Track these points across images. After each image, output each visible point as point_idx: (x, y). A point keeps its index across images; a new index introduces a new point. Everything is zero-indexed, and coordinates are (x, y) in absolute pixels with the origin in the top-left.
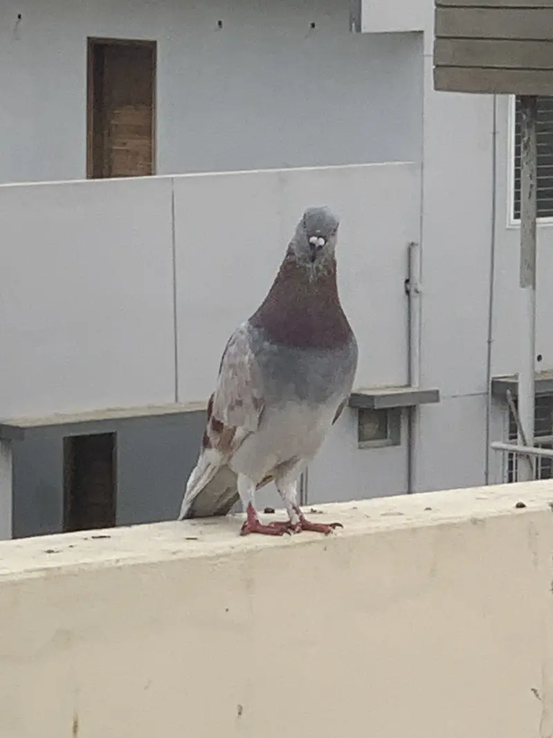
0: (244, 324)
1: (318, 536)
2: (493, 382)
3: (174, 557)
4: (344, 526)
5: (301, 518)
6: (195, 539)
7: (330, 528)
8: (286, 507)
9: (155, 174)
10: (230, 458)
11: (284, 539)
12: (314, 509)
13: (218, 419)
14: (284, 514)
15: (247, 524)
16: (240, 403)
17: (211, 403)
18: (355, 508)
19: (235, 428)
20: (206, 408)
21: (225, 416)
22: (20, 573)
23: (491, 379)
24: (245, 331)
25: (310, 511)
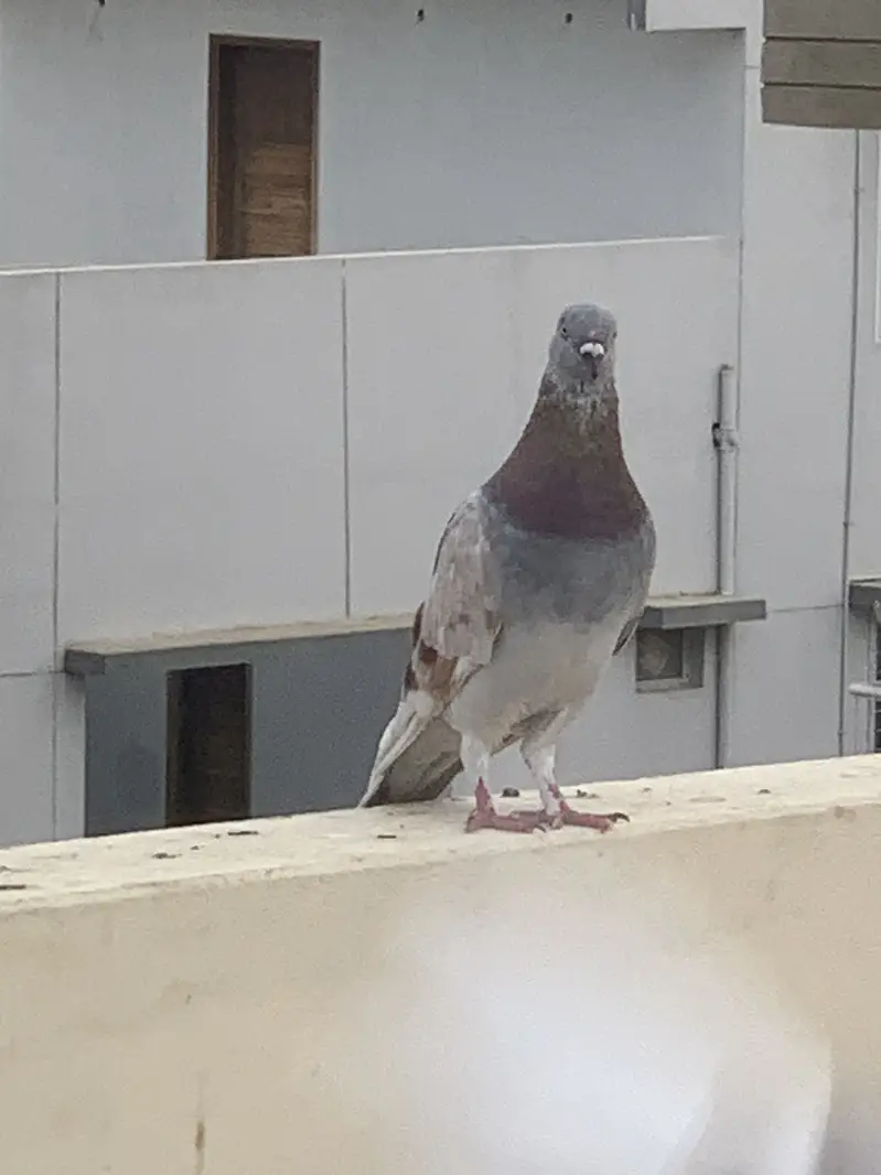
0: (474, 495)
1: (590, 834)
2: (852, 588)
3: (358, 867)
4: (631, 818)
5: (563, 806)
6: (394, 837)
7: (608, 821)
8: (537, 787)
9: (315, 254)
10: (447, 705)
11: (534, 839)
12: (582, 791)
13: (428, 644)
14: (534, 799)
15: (475, 814)
16: (464, 619)
17: (419, 617)
18: (647, 790)
19: (455, 660)
20: (411, 623)
21: (441, 638)
22: (114, 889)
23: (848, 583)
24: (476, 505)
25: (576, 794)
